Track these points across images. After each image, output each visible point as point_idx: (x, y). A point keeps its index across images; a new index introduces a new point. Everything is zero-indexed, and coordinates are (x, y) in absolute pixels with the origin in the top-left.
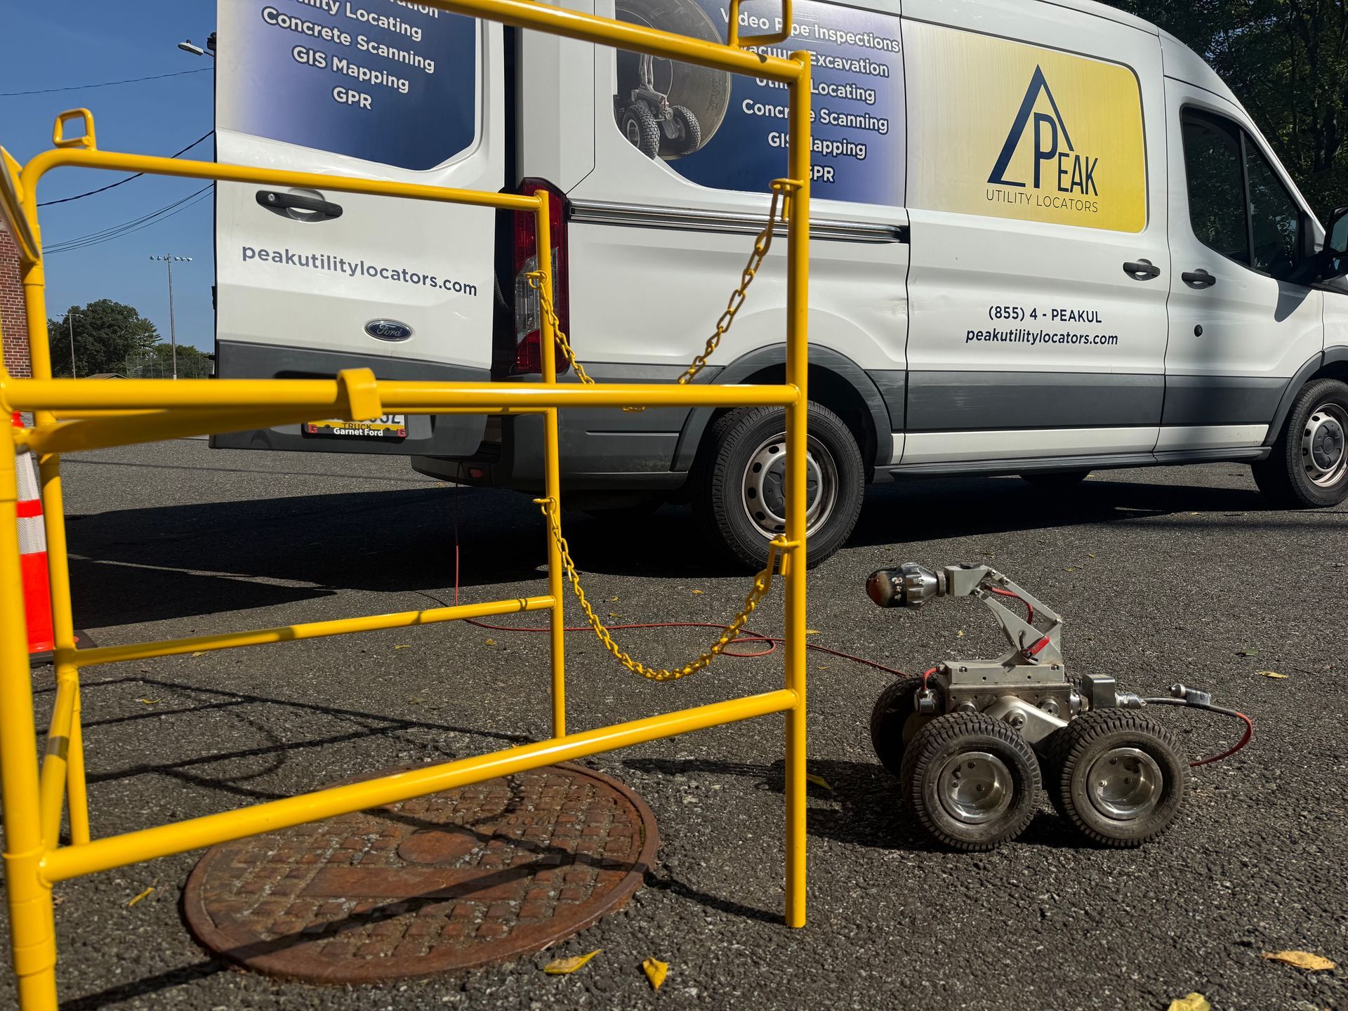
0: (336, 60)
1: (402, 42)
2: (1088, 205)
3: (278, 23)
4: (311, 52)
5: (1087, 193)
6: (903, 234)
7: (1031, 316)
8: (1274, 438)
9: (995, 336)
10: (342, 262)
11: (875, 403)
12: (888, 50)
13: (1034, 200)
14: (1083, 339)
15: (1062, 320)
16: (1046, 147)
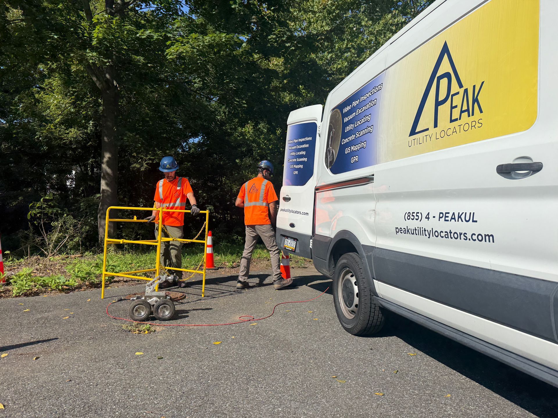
5: (473, 115)
7: (426, 218)
9: (408, 231)
13: (434, 138)
15: (445, 220)
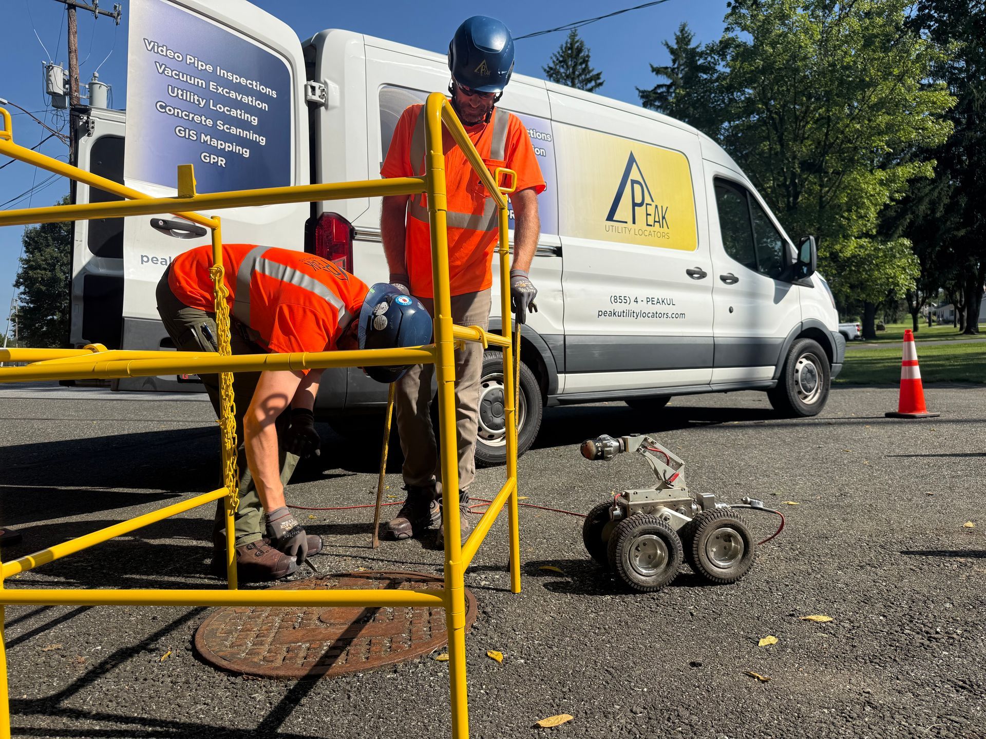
0: (203, 136)
1: (245, 125)
2: (664, 234)
3: (166, 112)
4: (187, 130)
5: (663, 228)
6: (558, 252)
7: (634, 301)
8: (778, 375)
9: (614, 314)
11: (546, 355)
12: (544, 140)
14: (665, 315)
15: (652, 304)
16: (638, 200)
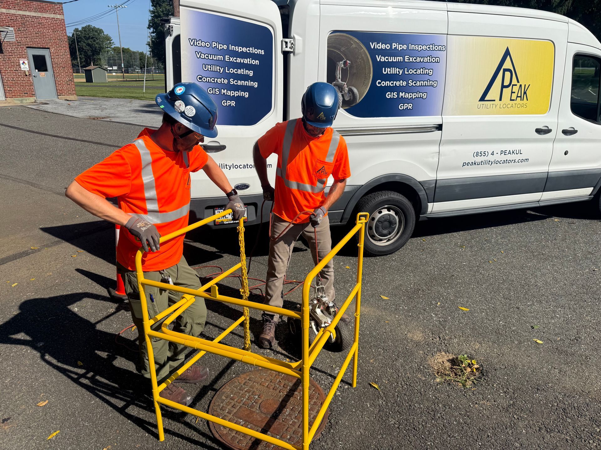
0: (222, 90)
1: (245, 78)
2: (523, 105)
3: (202, 81)
4: (214, 89)
5: (523, 100)
6: (439, 127)
7: (491, 154)
8: (595, 192)
9: (475, 163)
10: (226, 165)
12: (440, 50)
13: (498, 106)
14: (513, 161)
15: (505, 154)
16: (506, 83)
